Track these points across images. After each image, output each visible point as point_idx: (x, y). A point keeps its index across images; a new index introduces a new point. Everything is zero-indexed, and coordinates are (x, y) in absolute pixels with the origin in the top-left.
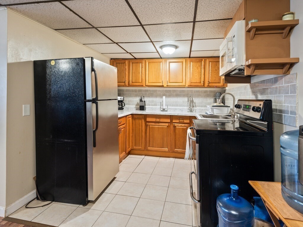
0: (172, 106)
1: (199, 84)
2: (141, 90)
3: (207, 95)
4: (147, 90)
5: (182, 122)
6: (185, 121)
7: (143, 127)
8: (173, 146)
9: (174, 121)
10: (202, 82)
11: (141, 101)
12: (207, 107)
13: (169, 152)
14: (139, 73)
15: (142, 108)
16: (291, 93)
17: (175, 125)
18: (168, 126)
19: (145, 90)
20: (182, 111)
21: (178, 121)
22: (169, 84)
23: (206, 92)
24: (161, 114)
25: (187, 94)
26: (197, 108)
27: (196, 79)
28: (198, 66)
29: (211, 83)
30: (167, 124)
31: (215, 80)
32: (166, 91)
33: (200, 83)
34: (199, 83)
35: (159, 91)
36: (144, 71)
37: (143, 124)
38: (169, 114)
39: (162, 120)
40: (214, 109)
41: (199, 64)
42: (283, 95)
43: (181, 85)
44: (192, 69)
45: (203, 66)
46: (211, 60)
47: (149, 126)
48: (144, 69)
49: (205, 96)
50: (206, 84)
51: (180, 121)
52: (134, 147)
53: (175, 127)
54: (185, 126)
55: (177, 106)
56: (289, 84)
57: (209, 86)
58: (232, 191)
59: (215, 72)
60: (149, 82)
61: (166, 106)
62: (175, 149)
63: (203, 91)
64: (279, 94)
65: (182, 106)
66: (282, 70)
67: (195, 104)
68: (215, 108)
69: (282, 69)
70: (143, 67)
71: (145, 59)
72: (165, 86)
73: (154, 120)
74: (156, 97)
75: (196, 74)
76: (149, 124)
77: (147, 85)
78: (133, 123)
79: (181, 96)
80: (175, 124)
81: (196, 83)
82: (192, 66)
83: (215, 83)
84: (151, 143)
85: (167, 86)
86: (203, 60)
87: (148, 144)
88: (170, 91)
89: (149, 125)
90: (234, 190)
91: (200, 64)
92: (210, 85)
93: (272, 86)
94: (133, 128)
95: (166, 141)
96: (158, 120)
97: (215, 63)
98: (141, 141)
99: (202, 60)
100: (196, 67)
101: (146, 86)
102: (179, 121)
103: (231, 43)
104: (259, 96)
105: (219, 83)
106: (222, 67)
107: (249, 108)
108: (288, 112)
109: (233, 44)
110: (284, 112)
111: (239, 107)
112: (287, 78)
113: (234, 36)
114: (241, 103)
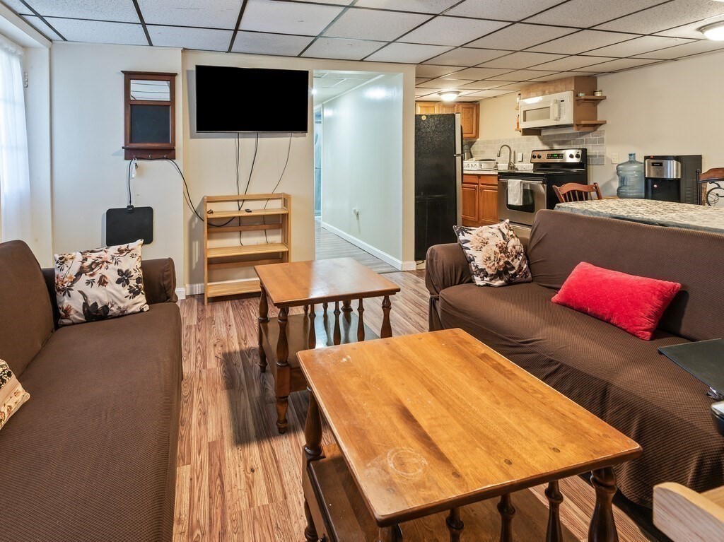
16: (598, 143)
31: (468, 130)
40: (482, 164)
42: (589, 145)
56: (597, 137)
59: (468, 121)
64: (584, 144)
69: (593, 128)
93: (576, 138)
97: (468, 109)
103: (556, 105)
104: (556, 147)
105: (472, 133)
106: (525, 120)
107: (560, 156)
108: (596, 156)
109: (560, 106)
110: (592, 156)
111: (539, 157)
112: (595, 133)
113: (562, 101)
114: (541, 153)
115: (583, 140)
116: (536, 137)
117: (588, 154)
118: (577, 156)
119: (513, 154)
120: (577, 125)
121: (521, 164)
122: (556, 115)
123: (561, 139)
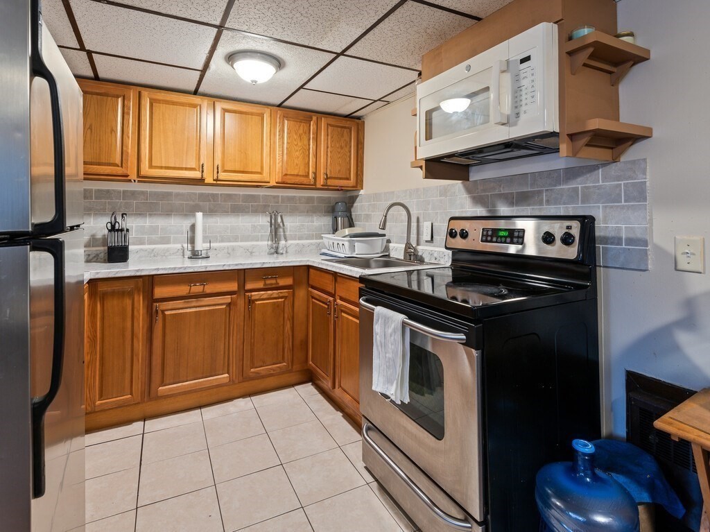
0: (222, 241)
1: (304, 180)
2: (108, 191)
3: (312, 209)
4: (133, 193)
5: (272, 284)
6: (282, 282)
7: (138, 320)
8: (247, 362)
9: (249, 286)
10: (311, 176)
11: (113, 229)
12: (322, 238)
13: (231, 382)
14: (113, 131)
15: (118, 254)
16: (625, 201)
17: (253, 298)
18: (229, 305)
19: (124, 192)
20: (251, 253)
21: (260, 285)
22: (222, 176)
23: (310, 200)
24: (208, 269)
25: (265, 206)
26: (290, 242)
27: (297, 165)
28: (301, 131)
29: (331, 178)
30: (228, 299)
31: (339, 171)
32: (201, 195)
33: (307, 176)
34: (303, 176)
35: (178, 195)
36: (131, 129)
37: (138, 311)
38: (237, 265)
39: (210, 288)
40: (356, 244)
41: (303, 127)
42: (601, 205)
43: (259, 180)
44: (289, 137)
45: (313, 134)
46: (331, 120)
47: (164, 316)
48: (131, 119)
49: (307, 212)
50: (321, 181)
51: (268, 282)
52: (98, 403)
53: (251, 302)
54: (281, 295)
55: (236, 239)
56: (622, 183)
57: (326, 188)
58: (579, 458)
59: (339, 153)
60: (151, 166)
61: (204, 242)
62: (252, 370)
63: (305, 197)
64: (583, 202)
65: (251, 241)
66: (611, 150)
67: (284, 232)
68: (358, 241)
69: (612, 148)
70: (129, 114)
71: (139, 89)
72: (209, 180)
73: (183, 290)
74: (168, 212)
75: (297, 153)
76: (164, 308)
77: (143, 173)
78: (93, 314)
79: (248, 212)
80: (253, 293)
81: (297, 175)
82: (288, 129)
83: (341, 179)
84: (170, 370)
85: (217, 180)
86: (314, 118)
87: (156, 377)
88: (214, 196)
89: (163, 311)
90: (585, 454)
91: (306, 128)
92: (330, 182)
93: (555, 186)
94: (96, 331)
95: (222, 353)
96: (197, 289)
97: (339, 129)
98: (128, 374)
99: (311, 119)
100: (296, 134)
101: (138, 176)
102: (265, 284)
103: (507, 78)
104: (504, 210)
105: (348, 179)
106: (429, 136)
107: (516, 236)
108: (618, 241)
109: (517, 79)
110: (606, 240)
111: (464, 235)
112: (613, 169)
113: (523, 61)
114: (466, 225)
115: (576, 190)
116: (458, 184)
117: (597, 233)
118: (567, 240)
119: (414, 225)
120: (572, 137)
121: (429, 248)
122: (507, 108)
123: (516, 189)
